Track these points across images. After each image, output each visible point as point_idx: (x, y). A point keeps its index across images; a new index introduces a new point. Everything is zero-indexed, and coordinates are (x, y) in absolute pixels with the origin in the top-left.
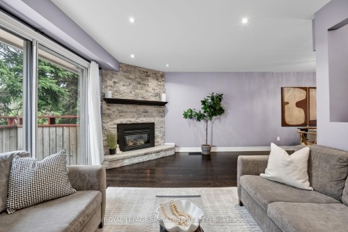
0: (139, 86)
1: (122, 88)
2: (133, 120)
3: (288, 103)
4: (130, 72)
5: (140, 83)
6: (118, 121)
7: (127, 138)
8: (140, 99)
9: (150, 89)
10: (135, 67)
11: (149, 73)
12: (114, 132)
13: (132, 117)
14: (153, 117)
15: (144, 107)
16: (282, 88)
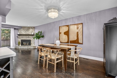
0: (27, 31)
1: (22, 32)
2: (25, 39)
3: (61, 33)
4: (24, 28)
5: (27, 30)
6: (22, 39)
7: (23, 43)
8: (27, 34)
9: (30, 32)
10: (26, 27)
11: (30, 28)
12: (20, 41)
13: (25, 38)
14: (31, 38)
15: (28, 36)
16: (59, 27)
